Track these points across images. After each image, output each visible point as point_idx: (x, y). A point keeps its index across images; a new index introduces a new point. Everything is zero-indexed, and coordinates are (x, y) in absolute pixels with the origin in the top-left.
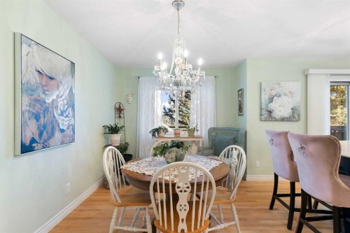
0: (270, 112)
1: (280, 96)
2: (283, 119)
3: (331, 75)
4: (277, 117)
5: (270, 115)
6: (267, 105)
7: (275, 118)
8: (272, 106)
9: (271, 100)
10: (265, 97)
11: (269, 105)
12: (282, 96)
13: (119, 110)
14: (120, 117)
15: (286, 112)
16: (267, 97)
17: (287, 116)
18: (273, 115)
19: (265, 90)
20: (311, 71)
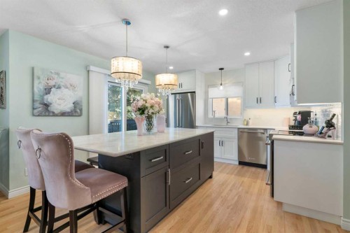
0: (47, 105)
1: (59, 88)
2: (63, 114)
4: (56, 112)
5: (47, 110)
6: (42, 97)
7: (53, 113)
8: (49, 98)
9: (48, 91)
10: (40, 87)
11: (46, 97)
12: (63, 88)
15: (68, 106)
16: (42, 87)
17: (69, 110)
18: (51, 109)
19: (39, 78)
20: (92, 68)
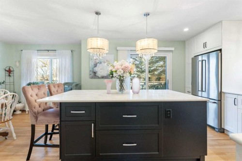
0: (95, 73)
1: (101, 63)
2: (103, 77)
3: (131, 50)
4: (99, 76)
5: (95, 75)
6: (93, 68)
7: (98, 77)
8: (96, 69)
9: (96, 65)
10: (92, 64)
11: (95, 68)
12: (103, 63)
13: (9, 72)
14: (9, 76)
15: (105, 73)
16: (93, 64)
17: (106, 75)
18: (97, 75)
19: (92, 59)
20: (118, 48)
